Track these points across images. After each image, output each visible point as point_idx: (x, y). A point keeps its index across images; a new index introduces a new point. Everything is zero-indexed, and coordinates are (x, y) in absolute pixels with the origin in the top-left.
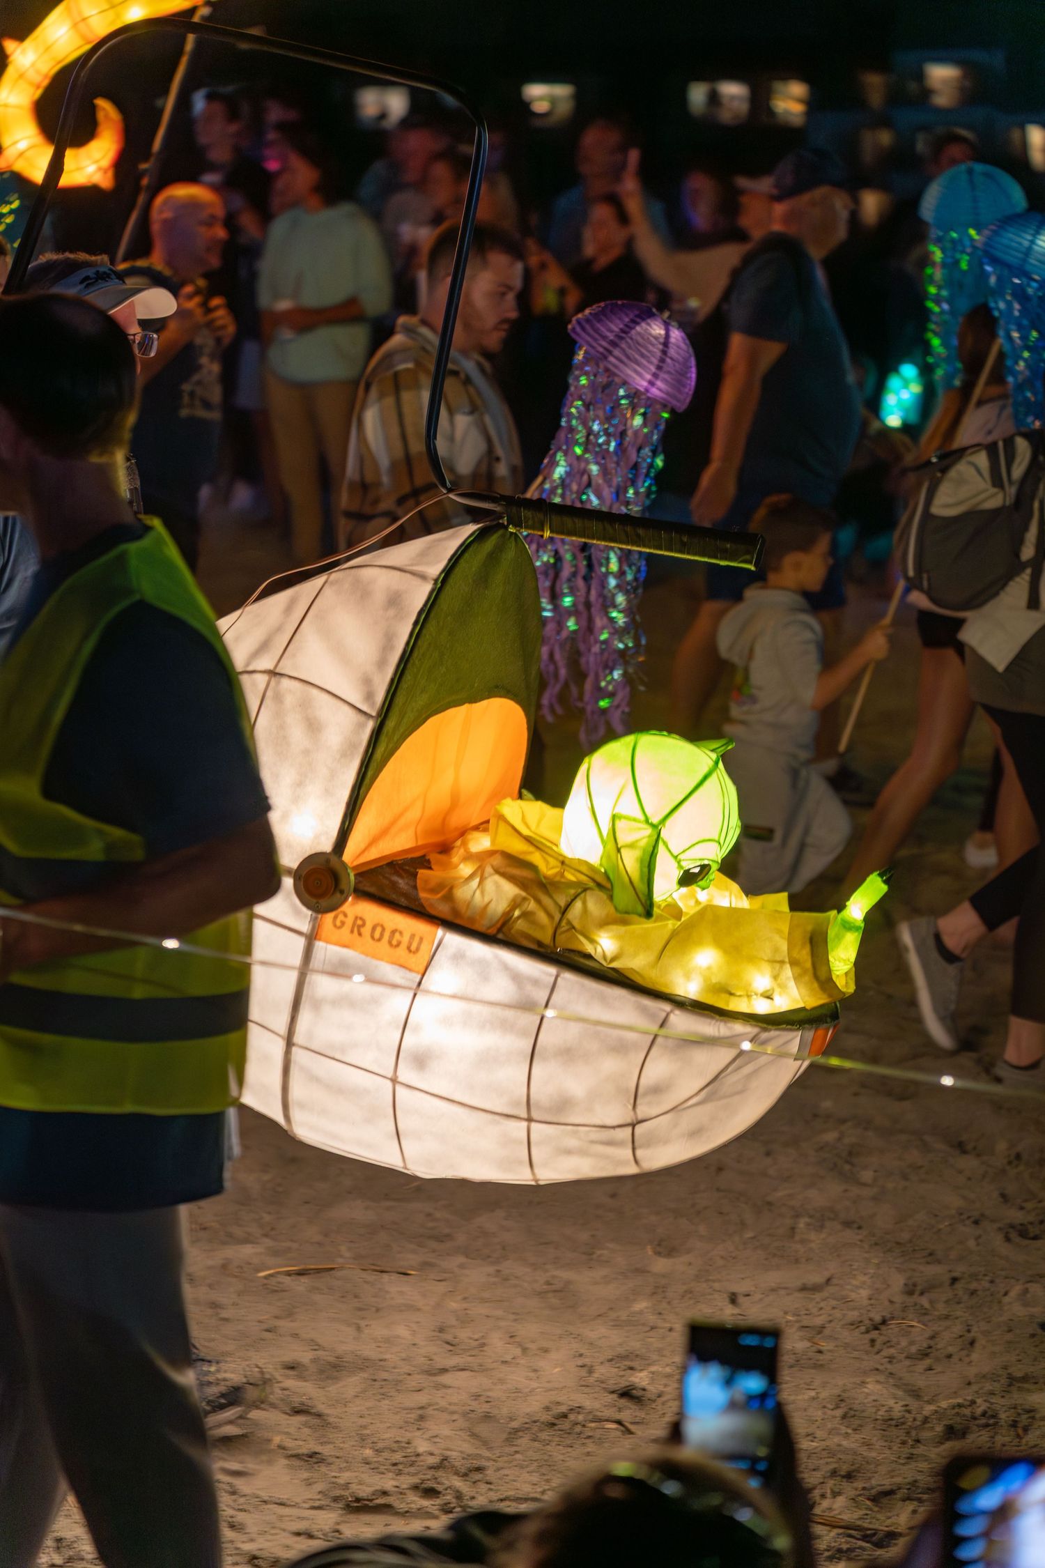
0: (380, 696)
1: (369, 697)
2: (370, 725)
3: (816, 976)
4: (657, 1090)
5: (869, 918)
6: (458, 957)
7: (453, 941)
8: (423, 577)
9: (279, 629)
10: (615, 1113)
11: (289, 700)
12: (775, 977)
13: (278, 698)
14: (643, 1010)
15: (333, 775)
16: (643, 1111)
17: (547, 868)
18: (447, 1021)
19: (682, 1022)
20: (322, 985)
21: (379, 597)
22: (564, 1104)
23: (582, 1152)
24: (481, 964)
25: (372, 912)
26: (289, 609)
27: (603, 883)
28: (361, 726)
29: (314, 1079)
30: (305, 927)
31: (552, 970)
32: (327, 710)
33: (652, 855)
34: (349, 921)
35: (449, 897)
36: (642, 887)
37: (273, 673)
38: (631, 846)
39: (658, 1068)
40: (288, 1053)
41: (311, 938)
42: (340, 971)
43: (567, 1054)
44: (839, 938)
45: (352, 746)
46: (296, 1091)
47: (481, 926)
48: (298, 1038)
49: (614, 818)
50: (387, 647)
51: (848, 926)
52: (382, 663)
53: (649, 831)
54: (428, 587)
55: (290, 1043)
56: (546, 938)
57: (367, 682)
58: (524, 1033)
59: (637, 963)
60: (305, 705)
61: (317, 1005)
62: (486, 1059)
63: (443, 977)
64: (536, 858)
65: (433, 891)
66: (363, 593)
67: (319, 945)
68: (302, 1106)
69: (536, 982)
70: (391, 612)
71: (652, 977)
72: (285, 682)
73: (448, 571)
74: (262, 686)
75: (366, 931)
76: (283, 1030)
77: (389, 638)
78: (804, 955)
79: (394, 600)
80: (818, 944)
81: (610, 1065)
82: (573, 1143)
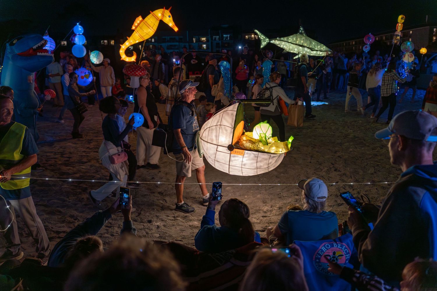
0: (233, 126)
1: (232, 126)
2: (233, 129)
3: (287, 149)
4: (270, 163)
5: (292, 141)
6: (247, 153)
7: (246, 152)
8: (235, 111)
9: (219, 119)
10: (266, 166)
11: (223, 128)
12: (282, 149)
13: (222, 128)
14: (268, 155)
15: (230, 136)
16: (269, 166)
17: (254, 141)
18: (247, 160)
19: (272, 155)
20: (232, 158)
21: (230, 114)
22: (261, 166)
23: (262, 171)
24: (250, 153)
25: (237, 150)
26: (220, 117)
27: (260, 141)
28: (232, 130)
29: (232, 169)
30: (230, 153)
31: (258, 153)
32: (227, 128)
33: (266, 137)
34: (234, 151)
35: (244, 146)
36: (266, 142)
37: (220, 125)
38: (263, 137)
39: (270, 161)
40: (229, 166)
41: (230, 154)
42: (234, 157)
43: (261, 161)
44: (289, 144)
45: (231, 132)
46: (230, 170)
47: (248, 149)
48: (230, 165)
49: (260, 134)
50: (233, 120)
51: (290, 143)
52: (233, 122)
53: (265, 135)
54: (236, 112)
55: (229, 165)
56: (256, 149)
57: (231, 124)
58: (256, 160)
59: (266, 150)
60: (225, 128)
61: (232, 161)
62: (252, 164)
63: (246, 155)
64: (252, 140)
65: (241, 145)
66: (228, 114)
67: (231, 155)
68: (231, 171)
69: (256, 154)
70: (232, 116)
71: (269, 151)
72: (222, 126)
73: (237, 110)
74: (219, 127)
75: (236, 152)
76: (228, 164)
77: (233, 119)
78: (286, 147)
79: (232, 114)
80: (287, 145)
81: (265, 161)
82: (262, 170)
